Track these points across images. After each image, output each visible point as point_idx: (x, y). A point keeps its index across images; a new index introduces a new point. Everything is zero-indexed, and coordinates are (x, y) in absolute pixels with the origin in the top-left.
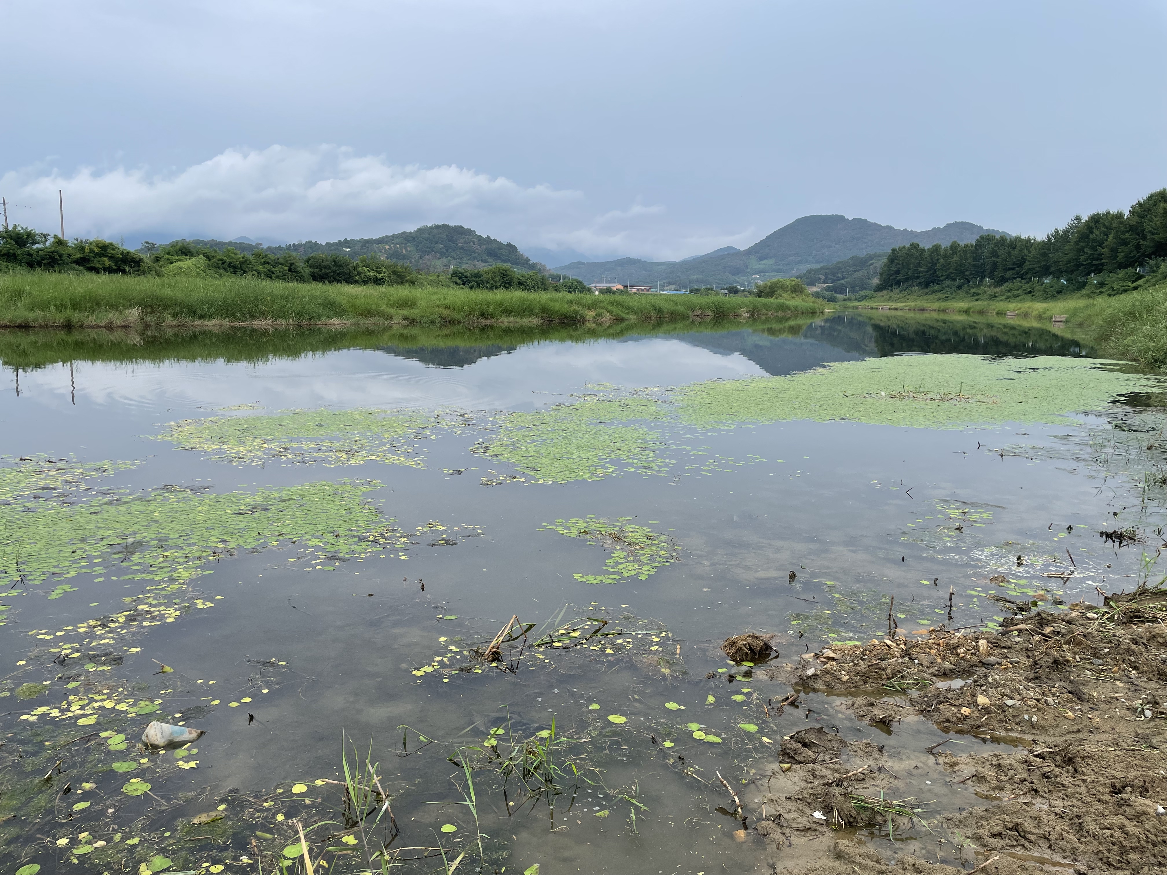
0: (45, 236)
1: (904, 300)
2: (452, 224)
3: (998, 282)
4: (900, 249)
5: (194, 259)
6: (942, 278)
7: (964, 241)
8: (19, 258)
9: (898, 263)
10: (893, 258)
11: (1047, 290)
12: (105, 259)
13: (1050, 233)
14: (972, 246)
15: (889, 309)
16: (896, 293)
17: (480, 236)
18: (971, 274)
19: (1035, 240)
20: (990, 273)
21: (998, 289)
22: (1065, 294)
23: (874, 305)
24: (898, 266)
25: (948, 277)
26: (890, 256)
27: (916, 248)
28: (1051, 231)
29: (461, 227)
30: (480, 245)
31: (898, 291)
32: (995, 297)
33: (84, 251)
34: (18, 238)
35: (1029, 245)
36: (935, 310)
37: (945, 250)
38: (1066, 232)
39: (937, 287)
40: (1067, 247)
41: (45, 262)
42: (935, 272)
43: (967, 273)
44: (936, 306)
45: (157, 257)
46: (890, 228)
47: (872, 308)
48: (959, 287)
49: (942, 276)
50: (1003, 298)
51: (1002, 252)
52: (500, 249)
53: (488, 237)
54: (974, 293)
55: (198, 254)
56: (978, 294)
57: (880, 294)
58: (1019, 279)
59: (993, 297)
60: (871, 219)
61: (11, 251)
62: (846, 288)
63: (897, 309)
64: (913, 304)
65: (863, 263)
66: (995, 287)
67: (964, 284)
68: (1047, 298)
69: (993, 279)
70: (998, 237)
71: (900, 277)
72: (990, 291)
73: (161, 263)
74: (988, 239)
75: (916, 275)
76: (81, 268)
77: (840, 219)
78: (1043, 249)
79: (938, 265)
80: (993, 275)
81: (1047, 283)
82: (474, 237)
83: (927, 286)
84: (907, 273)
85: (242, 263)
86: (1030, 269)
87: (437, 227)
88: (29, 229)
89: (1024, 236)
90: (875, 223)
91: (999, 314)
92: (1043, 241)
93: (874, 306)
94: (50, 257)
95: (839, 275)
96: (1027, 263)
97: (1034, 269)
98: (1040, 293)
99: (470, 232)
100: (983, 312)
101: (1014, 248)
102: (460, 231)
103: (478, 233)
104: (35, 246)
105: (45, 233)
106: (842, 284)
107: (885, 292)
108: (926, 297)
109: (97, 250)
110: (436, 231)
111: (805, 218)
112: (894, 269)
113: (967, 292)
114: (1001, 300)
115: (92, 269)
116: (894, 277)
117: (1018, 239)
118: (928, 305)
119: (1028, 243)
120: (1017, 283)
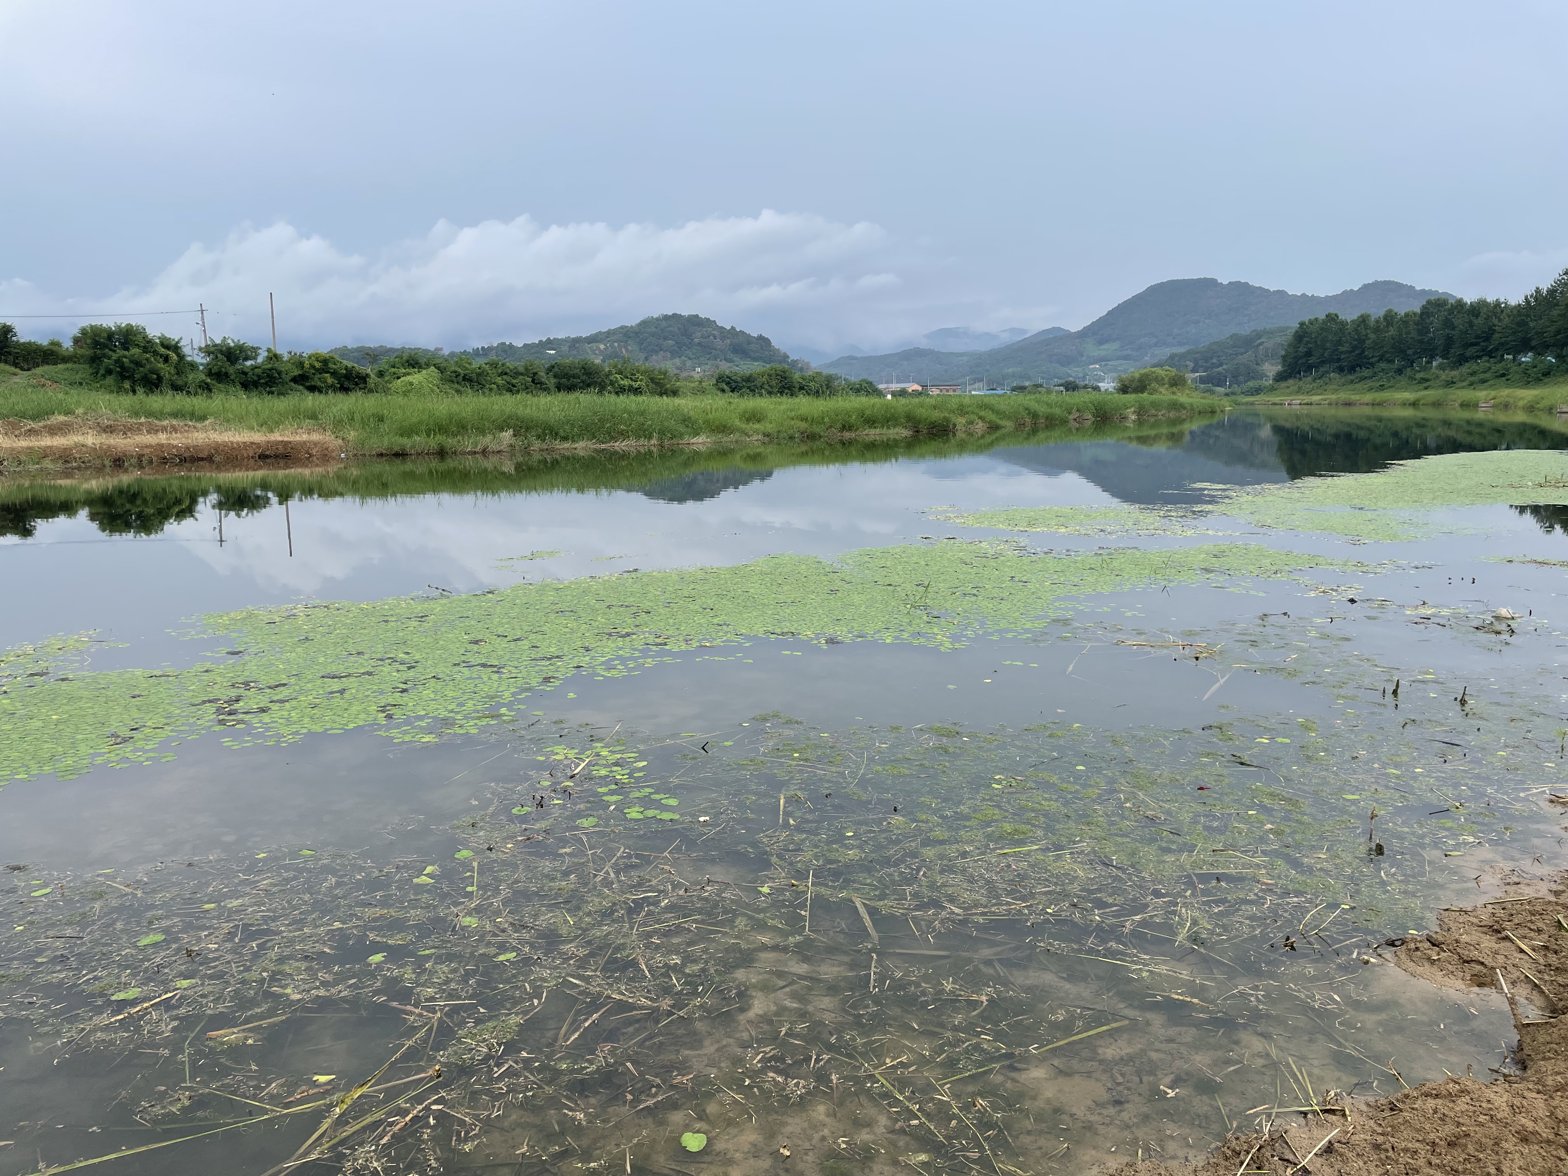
0: (255, 350)
1: (1319, 391)
2: (685, 313)
3: (1455, 363)
4: (1311, 322)
5: (424, 372)
6: (1374, 360)
7: (1402, 310)
8: (232, 377)
9: (1308, 342)
10: (1302, 335)
11: (1529, 372)
12: (328, 375)
13: (1529, 293)
14: (1415, 314)
15: (1300, 404)
16: (1307, 382)
17: (722, 328)
18: (1415, 353)
19: (1506, 303)
20: (1443, 351)
21: (1455, 373)
22: (1554, 375)
23: (1277, 400)
24: (1310, 345)
25: (1381, 359)
26: (1297, 332)
27: (1333, 319)
28: (1530, 291)
29: (697, 316)
30: (723, 338)
31: (1309, 379)
32: (1453, 383)
33: (303, 367)
34: (230, 353)
35: (1499, 310)
36: (1367, 404)
37: (1377, 322)
38: (1552, 292)
39: (1366, 373)
40: (1555, 312)
41: (262, 381)
42: (1363, 352)
43: (1410, 352)
44: (1368, 397)
45: (380, 371)
46: (1281, 293)
47: (1275, 404)
48: (1400, 372)
49: (1373, 357)
50: (1464, 384)
51: (1459, 322)
52: (749, 343)
53: (733, 328)
54: (1422, 379)
55: (428, 365)
56: (1427, 380)
57: (1283, 384)
58: (1486, 358)
59: (1450, 383)
60: (1255, 283)
61: (223, 370)
62: (1226, 377)
63: (1311, 404)
64: (1334, 397)
65: (1248, 342)
66: (1452, 369)
67: (1405, 367)
68: (1529, 382)
69: (1447, 359)
70: (1452, 301)
71: (1312, 360)
72: (1444, 376)
73: (386, 378)
74: (1439, 305)
75: (1336, 357)
76: (301, 387)
77: (1211, 283)
78: (1520, 315)
79: (1367, 342)
80: (1448, 353)
81: (1527, 362)
82: (714, 330)
83: (1352, 369)
84: (1322, 355)
85: (479, 375)
86: (1502, 344)
87: (666, 318)
88: (242, 342)
89: (1490, 299)
90: (1260, 287)
91: (1465, 405)
92: (1519, 305)
93: (1277, 402)
94: (268, 376)
95: (1214, 361)
96: (1497, 336)
97: (1507, 343)
98: (1518, 377)
99: (708, 323)
100: (1439, 404)
101: (1477, 316)
102: (695, 321)
103: (719, 324)
104: (249, 363)
105: (255, 346)
106: (1219, 373)
107: (1291, 382)
108: (1351, 387)
109: (317, 365)
110: (664, 324)
111: (1161, 285)
112: (1302, 349)
113: (1412, 378)
114: (1463, 388)
115: (312, 389)
116: (1304, 360)
117: (1482, 303)
118: (1357, 397)
119: (1497, 309)
120: (1483, 364)
